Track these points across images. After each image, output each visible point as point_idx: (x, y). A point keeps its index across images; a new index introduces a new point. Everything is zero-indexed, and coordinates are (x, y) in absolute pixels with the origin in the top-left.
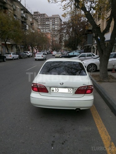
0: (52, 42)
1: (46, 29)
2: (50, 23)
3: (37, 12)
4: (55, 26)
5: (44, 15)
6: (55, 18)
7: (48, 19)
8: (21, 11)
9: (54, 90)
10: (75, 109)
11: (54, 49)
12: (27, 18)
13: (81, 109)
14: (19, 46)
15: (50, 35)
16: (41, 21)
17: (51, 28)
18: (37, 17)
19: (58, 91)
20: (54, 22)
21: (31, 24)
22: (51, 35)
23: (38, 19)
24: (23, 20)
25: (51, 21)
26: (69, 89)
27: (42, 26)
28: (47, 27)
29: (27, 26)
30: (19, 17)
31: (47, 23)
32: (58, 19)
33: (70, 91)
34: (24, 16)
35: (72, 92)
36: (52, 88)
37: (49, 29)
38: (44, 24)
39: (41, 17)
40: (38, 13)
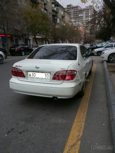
0: (85, 35)
1: (79, 21)
2: (84, 15)
3: (70, 5)
4: (88, 18)
5: (77, 7)
6: (88, 10)
7: (81, 11)
8: (52, 5)
9: (31, 75)
10: (51, 97)
11: (86, 42)
12: (58, 11)
13: (59, 98)
14: (50, 40)
15: (82, 27)
16: (74, 14)
17: (84, 20)
18: (70, 10)
19: (34, 76)
20: (88, 14)
21: (63, 17)
22: (84, 28)
23: (71, 12)
24: (54, 14)
25: (84, 13)
26: (47, 74)
27: (75, 19)
28: (80, 20)
29: (58, 19)
30: (50, 11)
31: (80, 15)
32: (92, 10)
33: (48, 77)
34: (55, 9)
35: (49, 78)
36: (29, 73)
37: (82, 22)
38: (77, 16)
39: (74, 10)
40: (72, 6)
